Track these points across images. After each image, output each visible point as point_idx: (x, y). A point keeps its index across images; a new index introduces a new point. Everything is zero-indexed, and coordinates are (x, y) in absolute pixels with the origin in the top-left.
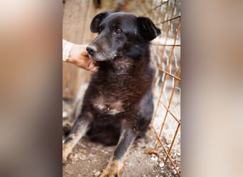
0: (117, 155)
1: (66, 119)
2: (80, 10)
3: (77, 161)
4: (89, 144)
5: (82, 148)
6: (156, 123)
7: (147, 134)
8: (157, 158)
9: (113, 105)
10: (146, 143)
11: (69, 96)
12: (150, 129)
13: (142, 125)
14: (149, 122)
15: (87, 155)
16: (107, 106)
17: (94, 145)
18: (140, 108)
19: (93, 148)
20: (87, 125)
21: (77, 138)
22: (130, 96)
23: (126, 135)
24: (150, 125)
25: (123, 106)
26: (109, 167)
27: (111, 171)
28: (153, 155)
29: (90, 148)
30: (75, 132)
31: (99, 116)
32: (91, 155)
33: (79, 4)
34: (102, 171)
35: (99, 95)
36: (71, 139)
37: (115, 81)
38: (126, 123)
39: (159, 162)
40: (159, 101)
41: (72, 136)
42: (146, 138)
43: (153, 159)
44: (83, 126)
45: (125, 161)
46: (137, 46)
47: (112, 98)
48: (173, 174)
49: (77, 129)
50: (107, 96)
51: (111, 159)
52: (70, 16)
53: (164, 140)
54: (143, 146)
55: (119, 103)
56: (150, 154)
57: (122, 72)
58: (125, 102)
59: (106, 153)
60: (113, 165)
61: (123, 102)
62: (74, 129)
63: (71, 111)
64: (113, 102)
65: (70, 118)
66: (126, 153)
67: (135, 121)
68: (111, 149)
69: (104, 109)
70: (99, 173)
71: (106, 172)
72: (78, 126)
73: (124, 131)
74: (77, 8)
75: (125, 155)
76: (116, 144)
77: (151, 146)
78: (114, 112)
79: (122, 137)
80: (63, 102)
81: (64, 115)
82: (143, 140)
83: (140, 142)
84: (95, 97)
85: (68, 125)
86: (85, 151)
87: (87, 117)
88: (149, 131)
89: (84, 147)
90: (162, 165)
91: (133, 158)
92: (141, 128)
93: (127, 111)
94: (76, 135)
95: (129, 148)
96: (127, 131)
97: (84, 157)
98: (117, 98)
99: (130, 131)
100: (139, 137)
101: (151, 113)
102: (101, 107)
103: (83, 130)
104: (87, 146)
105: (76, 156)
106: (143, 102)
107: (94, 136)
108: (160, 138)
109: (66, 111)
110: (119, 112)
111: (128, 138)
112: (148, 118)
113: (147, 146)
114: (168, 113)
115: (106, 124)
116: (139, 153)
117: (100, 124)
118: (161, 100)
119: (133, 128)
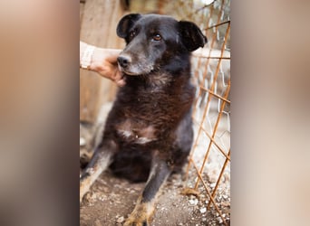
0: (146, 196)
1: (83, 147)
2: (103, 12)
3: (96, 203)
4: (112, 180)
5: (102, 185)
6: (196, 154)
7: (185, 168)
8: (197, 201)
9: (142, 132)
10: (184, 180)
11: (88, 119)
12: (188, 162)
13: (178, 158)
14: (187, 153)
15: (108, 194)
16: (136, 133)
17: (118, 181)
18: (176, 137)
19: (116, 186)
20: (109, 157)
21: (96, 173)
23: (158, 171)
24: (189, 158)
25: (155, 133)
26: (135, 211)
27: (138, 217)
28: (192, 197)
29: (112, 185)
30: (94, 166)
31: (124, 145)
32: (113, 195)
33: (102, 4)
34: (126, 217)
35: (126, 118)
36: (88, 174)
37: (147, 100)
38: (159, 155)
39: (200, 206)
40: (201, 128)
41: (90, 170)
42: (183, 174)
43: (192, 201)
44: (103, 159)
45: (156, 204)
46: (177, 57)
47: (142, 123)
49: (96, 162)
50: (136, 120)
51: (138, 201)
52: (91, 19)
53: (206, 177)
54: (179, 184)
55: (150, 129)
56: (189, 195)
57: (156, 90)
58: (159, 127)
59: (133, 191)
60: (140, 209)
61: (156, 128)
62: (92, 162)
63: (89, 137)
64: (143, 127)
65: (88, 147)
66: (158, 194)
67: (170, 152)
68: (138, 188)
69: (131, 137)
70: (122, 219)
71: (131, 218)
72: (98, 158)
73: (156, 165)
74: (100, 9)
75: (156, 196)
76: (146, 181)
77: (189, 184)
78: (144, 140)
79: (152, 173)
80: (81, 126)
81: (82, 142)
82: (179, 176)
83: (175, 178)
84: (119, 121)
85: (85, 155)
86: (106, 189)
87: (109, 147)
88: (186, 165)
89: (105, 183)
90: (203, 210)
91: (166, 199)
92: (178, 161)
93: (160, 140)
94: (95, 170)
95: (162, 186)
96: (159, 165)
97: (104, 197)
98: (148, 123)
99: (163, 165)
100: (174, 172)
101: (190, 142)
102: (127, 134)
103: (104, 163)
104: (108, 182)
105: (94, 196)
106: (180, 129)
107: (117, 170)
108: (202, 175)
109: (83, 137)
110: (149, 141)
111: (160, 174)
112: (186, 149)
113: (184, 184)
114: (213, 144)
115: (133, 155)
116: (174, 194)
117: (125, 155)
118: (203, 126)
119: (167, 161)
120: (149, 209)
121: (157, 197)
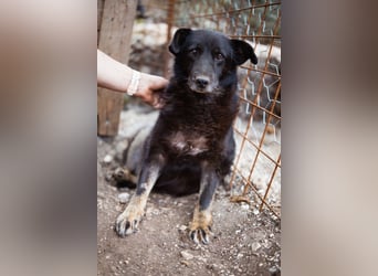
8: (245, 207)
19: (161, 201)
21: (148, 188)
22: (216, 129)
23: (209, 181)
24: (232, 168)
25: (207, 143)
28: (243, 203)
30: (146, 181)
31: (177, 157)
35: (177, 130)
36: (144, 189)
38: (208, 166)
39: (252, 210)
40: (245, 138)
41: (144, 185)
44: (154, 172)
47: (196, 133)
48: (272, 220)
50: (190, 131)
52: (112, 19)
55: (202, 139)
56: (239, 202)
58: (210, 137)
60: (200, 216)
61: (207, 137)
62: (144, 178)
64: (195, 138)
66: (212, 202)
69: (184, 149)
72: (149, 173)
73: (206, 176)
74: (123, 8)
77: (235, 193)
78: (196, 151)
79: (203, 185)
84: (170, 134)
87: (157, 161)
90: (256, 212)
93: (210, 150)
94: (148, 185)
96: (210, 176)
99: (213, 175)
102: (181, 145)
103: (154, 177)
110: (201, 151)
111: (212, 183)
113: (231, 193)
116: (224, 203)
117: (176, 168)
118: (247, 137)
119: (216, 171)
120: (208, 216)
121: (211, 205)
